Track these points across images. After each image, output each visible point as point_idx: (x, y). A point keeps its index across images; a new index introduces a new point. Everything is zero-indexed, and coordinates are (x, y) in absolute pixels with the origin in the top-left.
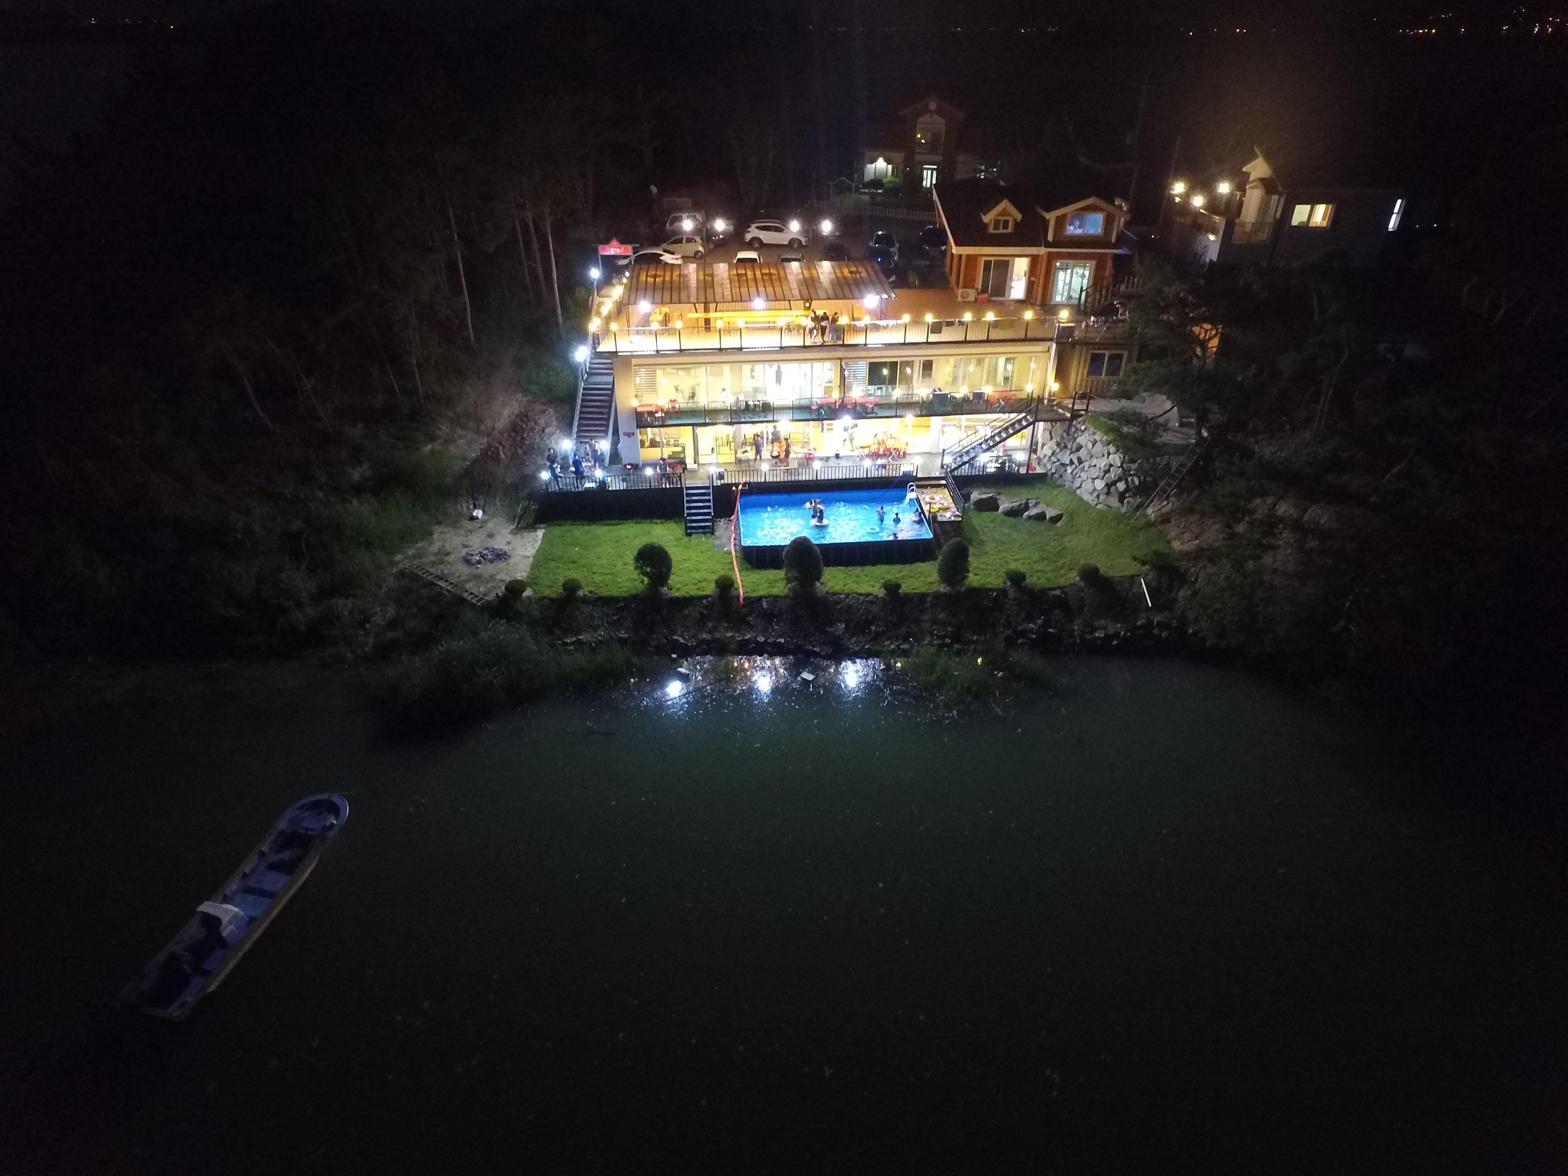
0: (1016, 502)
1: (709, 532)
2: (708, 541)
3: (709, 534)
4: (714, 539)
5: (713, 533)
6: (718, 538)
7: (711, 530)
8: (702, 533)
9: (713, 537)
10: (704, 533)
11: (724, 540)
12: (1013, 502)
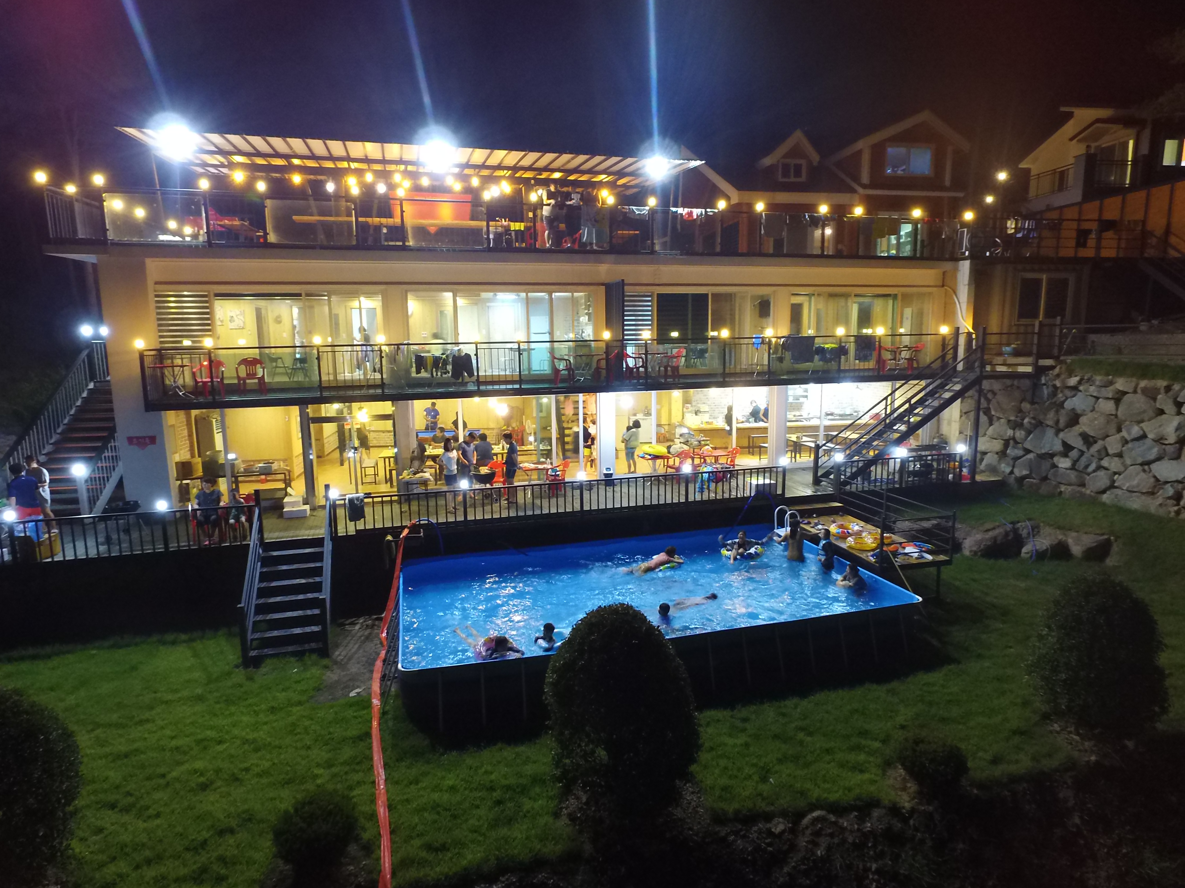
0: (994, 528)
1: (312, 651)
2: (308, 675)
3: (314, 657)
4: (326, 667)
5: (324, 652)
6: (336, 663)
7: (320, 645)
8: (294, 654)
9: (325, 662)
10: (299, 655)
11: (354, 668)
12: (988, 531)
